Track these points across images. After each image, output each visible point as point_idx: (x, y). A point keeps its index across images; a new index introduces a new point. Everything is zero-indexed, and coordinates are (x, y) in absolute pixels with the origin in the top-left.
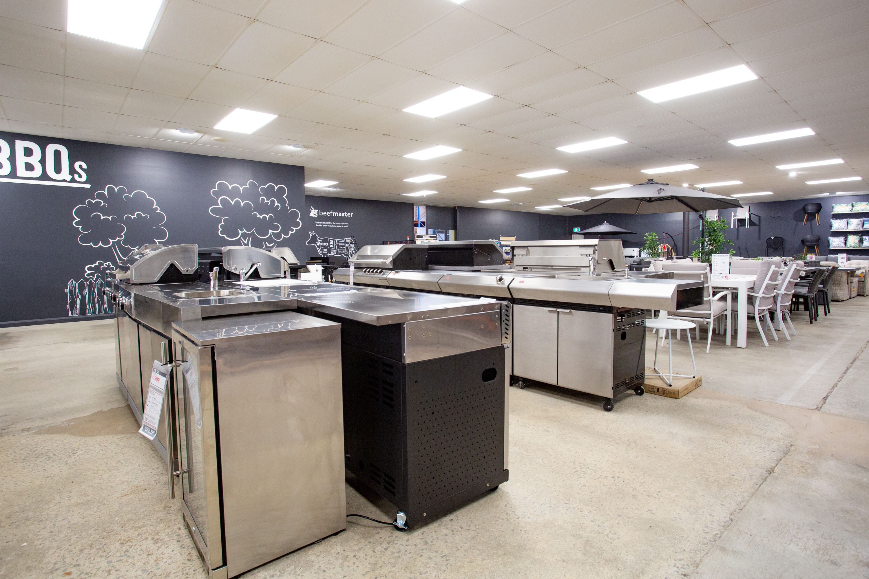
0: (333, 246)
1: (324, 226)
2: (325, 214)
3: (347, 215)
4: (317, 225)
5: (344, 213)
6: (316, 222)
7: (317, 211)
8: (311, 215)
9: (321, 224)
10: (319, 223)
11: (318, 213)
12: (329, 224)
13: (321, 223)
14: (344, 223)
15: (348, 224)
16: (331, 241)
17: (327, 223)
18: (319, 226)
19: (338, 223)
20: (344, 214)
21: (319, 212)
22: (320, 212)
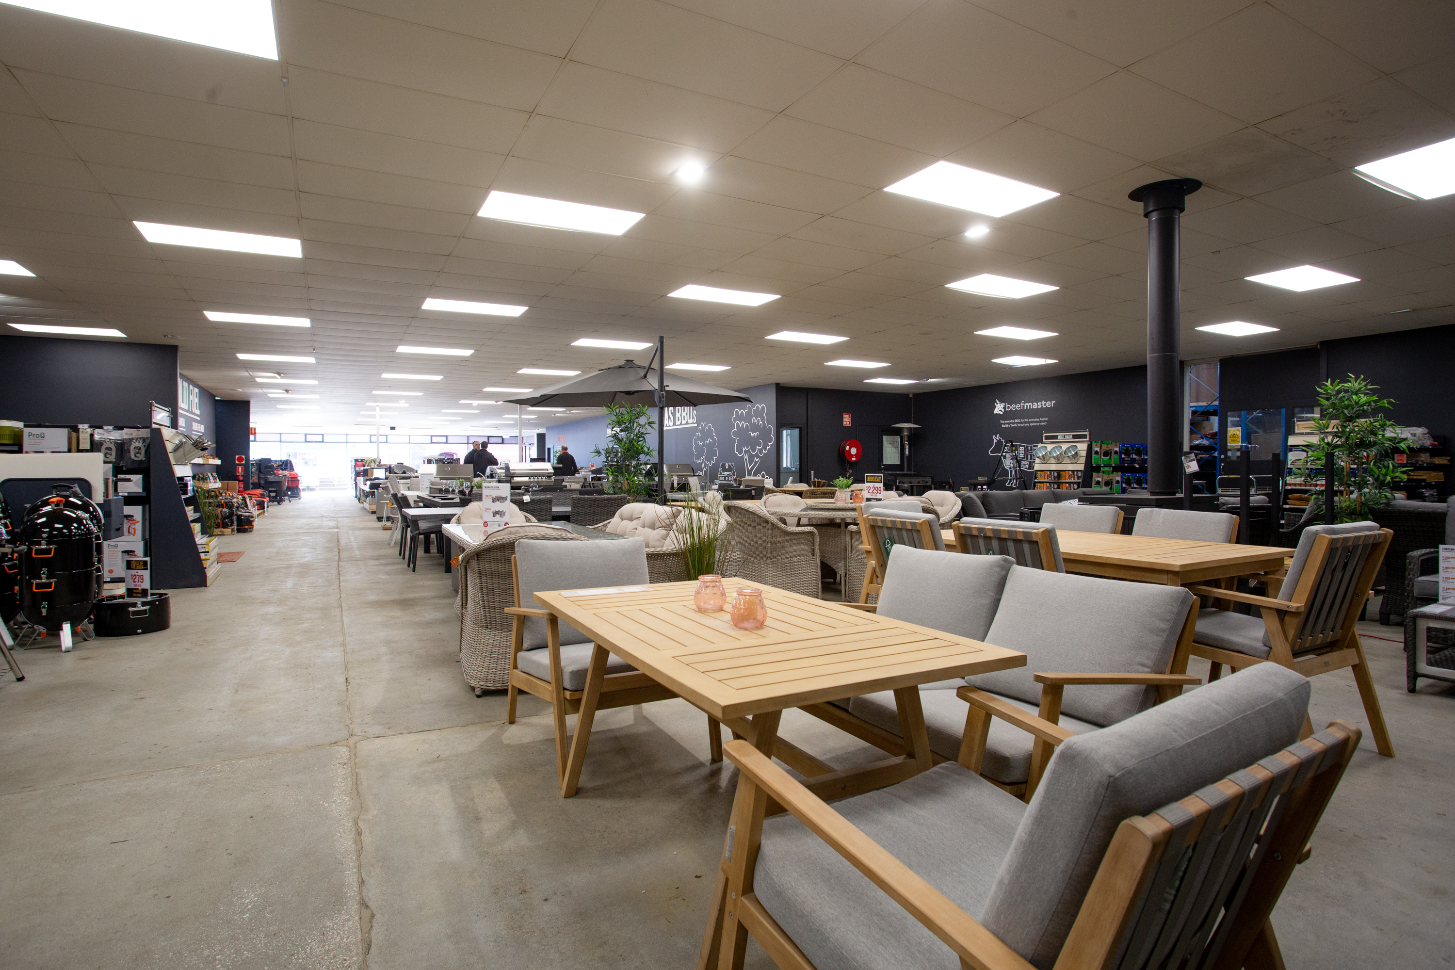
0: (1024, 455)
1: (1012, 425)
2: (1013, 407)
3: (1045, 405)
4: (1003, 426)
5: (1041, 402)
6: (1002, 422)
7: (1003, 405)
8: (996, 411)
9: (1009, 424)
10: (1006, 422)
11: (1005, 408)
12: (1018, 423)
13: (1008, 422)
14: (1041, 419)
15: (1047, 419)
16: (1022, 449)
17: (1017, 421)
18: (1006, 426)
19: (1032, 420)
20: (1042, 404)
21: (1005, 406)
22: (1007, 406)
